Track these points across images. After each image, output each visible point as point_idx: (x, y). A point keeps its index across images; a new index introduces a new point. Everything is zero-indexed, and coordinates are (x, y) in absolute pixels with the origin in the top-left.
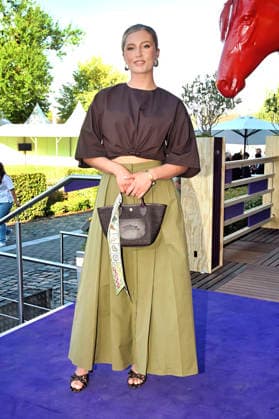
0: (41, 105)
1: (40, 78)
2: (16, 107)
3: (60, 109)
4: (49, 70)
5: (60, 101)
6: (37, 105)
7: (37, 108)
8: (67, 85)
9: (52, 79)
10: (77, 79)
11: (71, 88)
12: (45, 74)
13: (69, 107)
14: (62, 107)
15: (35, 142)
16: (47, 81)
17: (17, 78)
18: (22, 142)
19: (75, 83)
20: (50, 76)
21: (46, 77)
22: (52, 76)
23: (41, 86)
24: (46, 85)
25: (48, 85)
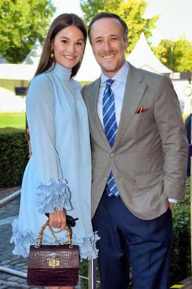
0: (41, 40)
1: (41, 7)
2: (12, 43)
6: (37, 40)
7: (37, 43)
12: (46, 3)
16: (48, 12)
17: (13, 7)
18: (19, 86)
20: (51, 7)
21: (47, 7)
22: (54, 6)
23: (42, 18)
24: (47, 17)
25: (49, 16)
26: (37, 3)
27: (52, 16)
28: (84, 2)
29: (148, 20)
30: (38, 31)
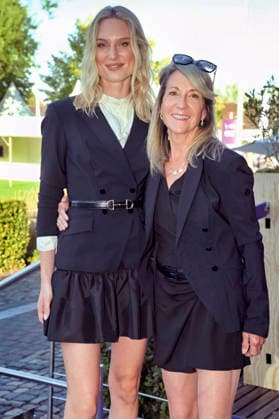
0: (18, 85)
1: (17, 44)
3: (47, 93)
4: (31, 31)
5: (48, 79)
6: (12, 84)
7: (12, 89)
8: (60, 56)
9: (34, 46)
10: (74, 46)
11: (66, 61)
12: (25, 38)
13: (62, 91)
14: (51, 90)
15: (10, 144)
16: (27, 48)
19: (72, 53)
20: (32, 41)
21: (26, 43)
22: (36, 40)
23: (19, 56)
24: (26, 55)
25: (29, 55)
26: (13, 37)
27: (32, 54)
28: (75, 38)
29: (157, 63)
30: (14, 73)
